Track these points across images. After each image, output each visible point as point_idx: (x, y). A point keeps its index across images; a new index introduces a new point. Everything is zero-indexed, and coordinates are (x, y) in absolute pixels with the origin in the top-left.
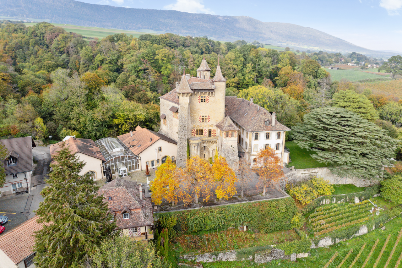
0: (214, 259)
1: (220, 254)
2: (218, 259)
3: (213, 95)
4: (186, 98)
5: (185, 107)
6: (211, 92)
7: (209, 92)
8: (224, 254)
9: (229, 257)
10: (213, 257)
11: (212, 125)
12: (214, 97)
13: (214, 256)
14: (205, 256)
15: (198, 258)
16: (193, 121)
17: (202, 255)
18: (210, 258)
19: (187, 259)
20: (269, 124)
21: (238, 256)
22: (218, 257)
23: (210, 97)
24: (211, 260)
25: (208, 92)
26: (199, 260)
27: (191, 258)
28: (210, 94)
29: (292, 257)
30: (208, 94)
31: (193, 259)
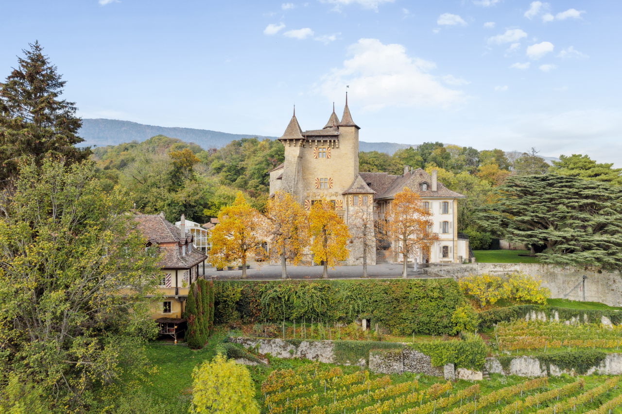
0: (292, 353)
1: (302, 344)
2: (299, 353)
3: (337, 146)
4: (294, 148)
5: (293, 160)
6: (332, 141)
7: (330, 141)
8: (311, 344)
9: (319, 353)
10: (289, 348)
11: (336, 194)
12: (338, 150)
13: (292, 346)
14: (274, 343)
15: (263, 346)
16: (306, 186)
17: (269, 341)
18: (284, 348)
19: (242, 343)
20: (427, 189)
21: (336, 354)
22: (300, 349)
23: (333, 150)
24: (285, 354)
25: (328, 141)
26: (265, 350)
27: (249, 342)
28: (332, 144)
29: (445, 371)
30: (328, 144)
31: (253, 345)
